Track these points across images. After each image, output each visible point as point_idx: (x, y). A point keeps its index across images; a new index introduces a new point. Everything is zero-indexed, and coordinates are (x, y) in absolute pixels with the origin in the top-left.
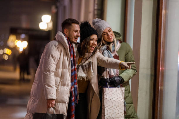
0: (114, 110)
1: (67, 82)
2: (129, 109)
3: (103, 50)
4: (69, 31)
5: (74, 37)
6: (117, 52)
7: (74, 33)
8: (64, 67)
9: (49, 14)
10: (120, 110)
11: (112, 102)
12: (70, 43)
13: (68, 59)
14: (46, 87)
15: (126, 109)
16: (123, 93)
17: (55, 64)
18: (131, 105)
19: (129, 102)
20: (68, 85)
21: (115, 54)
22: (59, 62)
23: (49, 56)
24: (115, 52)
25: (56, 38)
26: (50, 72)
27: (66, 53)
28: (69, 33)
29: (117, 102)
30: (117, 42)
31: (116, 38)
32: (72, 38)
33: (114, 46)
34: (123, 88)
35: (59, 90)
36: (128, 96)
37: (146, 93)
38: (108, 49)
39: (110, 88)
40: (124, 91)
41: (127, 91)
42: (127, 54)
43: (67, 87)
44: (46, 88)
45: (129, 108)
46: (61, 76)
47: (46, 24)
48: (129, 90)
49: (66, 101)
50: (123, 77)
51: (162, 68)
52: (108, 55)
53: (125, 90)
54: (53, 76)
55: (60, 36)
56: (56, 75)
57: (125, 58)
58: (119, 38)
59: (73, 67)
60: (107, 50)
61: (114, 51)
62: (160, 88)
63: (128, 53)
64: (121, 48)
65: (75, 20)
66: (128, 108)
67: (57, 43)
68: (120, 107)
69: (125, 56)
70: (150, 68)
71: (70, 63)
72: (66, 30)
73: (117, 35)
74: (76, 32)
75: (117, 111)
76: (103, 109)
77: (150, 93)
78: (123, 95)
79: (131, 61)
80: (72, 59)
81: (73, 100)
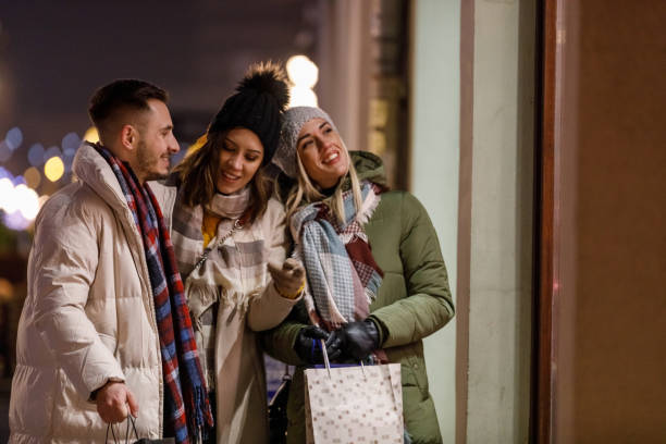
1: (145, 350)
3: (303, 223)
4: (141, 133)
6: (364, 227)
7: (159, 141)
11: (345, 426)
13: (135, 253)
20: (150, 360)
21: (355, 236)
24: (356, 227)
27: (121, 229)
29: (370, 425)
30: (362, 188)
31: (358, 171)
34: (390, 366)
37: (502, 393)
39: (334, 371)
40: (396, 380)
41: (415, 389)
42: (406, 237)
43: (148, 370)
46: (116, 327)
48: (423, 385)
52: (322, 240)
57: (401, 253)
58: (370, 173)
60: (315, 220)
63: (410, 233)
69: (401, 244)
70: (517, 289)
72: (128, 131)
74: (166, 134)
77: (519, 393)
78: (393, 395)
79: (425, 264)
80: (153, 250)
81: (180, 419)
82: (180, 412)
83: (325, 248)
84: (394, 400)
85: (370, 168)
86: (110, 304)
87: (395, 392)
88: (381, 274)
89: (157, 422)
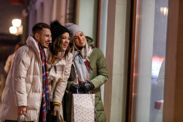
0: (84, 117)
1: (38, 89)
2: (100, 116)
3: (75, 56)
4: (40, 36)
5: (46, 42)
6: (89, 57)
7: (45, 38)
8: (35, 73)
9: (19, 18)
10: (90, 117)
11: (81, 108)
12: (41, 48)
13: (40, 65)
15: (97, 116)
16: (94, 100)
17: (26, 70)
18: (101, 112)
19: (99, 109)
20: (39, 91)
21: (86, 60)
22: (30, 67)
23: (20, 62)
24: (87, 57)
25: (27, 43)
26: (21, 78)
27: (37, 58)
28: (40, 38)
29: (87, 108)
30: (89, 47)
32: (44, 43)
33: (85, 52)
36: (98, 103)
37: (119, 100)
38: (80, 54)
39: (79, 95)
40: (94, 98)
41: (98, 98)
42: (98, 60)
43: (38, 94)
44: (16, 95)
45: (99, 116)
46: (32, 82)
47: (16, 29)
48: (99, 97)
49: (37, 107)
50: (93, 83)
51: (136, 74)
52: (79, 60)
53: (96, 97)
54: (24, 82)
55: (31, 41)
56: (27, 81)
57: (97, 64)
58: (91, 44)
59: (45, 73)
60: (78, 55)
61: (85, 56)
62: (133, 94)
63: (99, 59)
65: (46, 24)
66: (98, 115)
67: (28, 49)
68: (90, 113)
70: (124, 74)
71: (42, 69)
72: (37, 35)
74: (47, 36)
75: (87, 118)
76: (72, 116)
77: (124, 100)
78: (93, 102)
80: (43, 65)
81: (44, 107)
82: (45, 105)
83: (80, 63)
85: (91, 42)
86: (31, 77)
88: (92, 70)
89: (39, 106)
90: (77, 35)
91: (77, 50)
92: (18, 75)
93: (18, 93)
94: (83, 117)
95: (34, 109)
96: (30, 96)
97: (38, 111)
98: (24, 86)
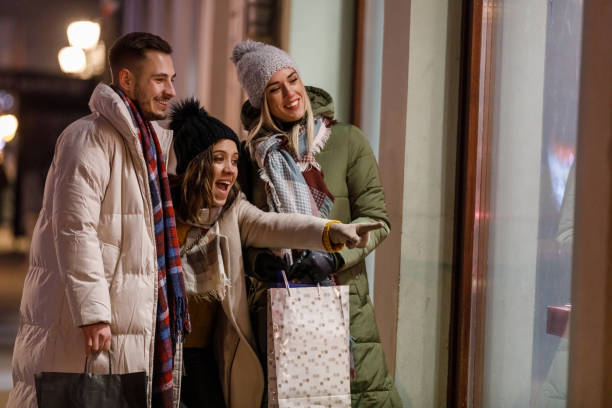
0: (311, 366)
1: (144, 260)
2: (365, 361)
3: (268, 152)
4: (138, 77)
5: (156, 99)
6: (317, 157)
7: (152, 86)
8: (128, 207)
9: (92, 18)
10: (332, 365)
11: (301, 338)
12: (141, 120)
13: (140, 176)
14: (72, 281)
15: (355, 360)
16: (345, 305)
17: (96, 199)
19: (363, 336)
20: (148, 268)
21: (310, 165)
23: (72, 173)
24: (310, 156)
26: (81, 229)
27: (129, 156)
28: (137, 85)
29: (321, 337)
30: (316, 122)
31: (313, 108)
32: (149, 103)
33: (305, 138)
34: (342, 287)
35: (118, 291)
36: (359, 313)
37: (427, 303)
38: (284, 146)
39: (293, 291)
40: (346, 299)
42: (352, 166)
43: (145, 277)
44: (70, 284)
45: (364, 357)
46: (120, 238)
49: (146, 325)
51: (482, 215)
52: (285, 168)
54: (92, 240)
55: (103, 98)
56: (104, 237)
57: (347, 181)
58: (322, 109)
59: (160, 204)
60: (279, 150)
61: (305, 153)
62: (474, 283)
63: (355, 162)
64: (330, 145)
66: (359, 355)
68: (332, 354)
69: (348, 172)
70: (441, 215)
71: (149, 192)
72: (125, 74)
73: (318, 99)
74: (161, 80)
75: (321, 371)
76: (271, 363)
78: (342, 312)
79: (368, 189)
80: (153, 176)
81: (165, 321)
82: (166, 314)
83: (287, 176)
84: (343, 316)
85: (322, 105)
86: (117, 219)
87: (344, 309)
88: (332, 198)
89: (151, 321)
90: (278, 78)
91: (275, 132)
92: (70, 218)
93: (75, 280)
94: (307, 369)
95: (136, 331)
96: (116, 287)
97: (150, 336)
98: (94, 254)
